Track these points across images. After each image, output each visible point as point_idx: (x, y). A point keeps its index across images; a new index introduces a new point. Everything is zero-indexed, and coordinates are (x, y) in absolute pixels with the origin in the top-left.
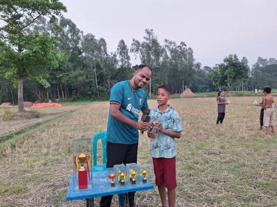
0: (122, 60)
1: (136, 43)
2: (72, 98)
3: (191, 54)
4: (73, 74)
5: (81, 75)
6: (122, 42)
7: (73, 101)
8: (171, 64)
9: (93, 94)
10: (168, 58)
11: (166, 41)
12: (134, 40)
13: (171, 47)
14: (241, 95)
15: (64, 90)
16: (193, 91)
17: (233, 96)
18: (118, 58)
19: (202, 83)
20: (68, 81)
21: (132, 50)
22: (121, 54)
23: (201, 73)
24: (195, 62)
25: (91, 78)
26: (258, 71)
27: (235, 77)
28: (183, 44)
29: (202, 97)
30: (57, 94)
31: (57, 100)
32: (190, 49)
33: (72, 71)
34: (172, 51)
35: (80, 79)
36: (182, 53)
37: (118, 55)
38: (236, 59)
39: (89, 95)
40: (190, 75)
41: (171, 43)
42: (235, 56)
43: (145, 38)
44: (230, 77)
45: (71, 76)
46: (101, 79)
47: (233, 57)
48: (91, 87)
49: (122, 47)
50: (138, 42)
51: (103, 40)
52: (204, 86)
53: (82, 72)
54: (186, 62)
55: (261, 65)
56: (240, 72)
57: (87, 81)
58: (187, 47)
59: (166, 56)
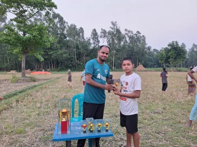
0: (94, 43)
1: (104, 32)
2: (59, 69)
3: (144, 40)
4: (60, 52)
5: (65, 53)
6: (95, 30)
7: (58, 71)
8: (129, 46)
9: (73, 66)
10: (127, 42)
11: (126, 30)
12: (102, 29)
13: (129, 35)
14: (180, 71)
15: (53, 63)
16: (145, 66)
17: (174, 71)
18: (92, 41)
19: (151, 61)
20: (56, 57)
21: (101, 37)
22: (93, 39)
23: (151, 54)
24: (147, 46)
25: (72, 55)
26: (193, 53)
27: (176, 57)
28: (138, 32)
29: (151, 71)
30: (48, 66)
31: (48, 70)
32: (143, 36)
33: (59, 50)
34: (130, 38)
35: (65, 55)
36: (137, 39)
37: (91, 40)
38: (177, 45)
39: (70, 67)
40: (143, 55)
41: (129, 32)
42: (176, 43)
43: (111, 28)
44: (172, 57)
45: (58, 53)
46: (79, 56)
47: (175, 43)
48: (71, 61)
49: (95, 33)
50: (104, 30)
51: (81, 29)
52: (153, 63)
53: (66, 51)
54: (140, 46)
55: (195, 50)
56: (180, 54)
57: (69, 57)
58: (141, 35)
59: (126, 41)
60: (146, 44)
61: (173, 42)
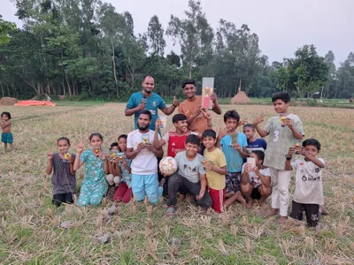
0: (154, 46)
1: (175, 22)
2: (82, 96)
3: (255, 44)
4: (81, 61)
5: (92, 64)
6: (155, 19)
7: (82, 100)
8: (226, 55)
9: (110, 91)
10: (223, 47)
11: (222, 22)
12: (172, 17)
13: (228, 31)
14: (313, 105)
15: (71, 84)
17: (303, 105)
18: (149, 42)
19: (268, 85)
20: (74, 71)
21: (169, 32)
22: (152, 36)
23: (266, 71)
24: (260, 55)
25: (107, 69)
26: (347, 72)
27: (309, 78)
28: (245, 27)
29: (260, 104)
30: (62, 88)
31: (62, 97)
32: (255, 35)
33: (81, 58)
34: (230, 38)
35: (90, 69)
36: (242, 41)
37: (149, 39)
38: (313, 52)
39: (104, 92)
40: (251, 73)
41: (228, 25)
42: (313, 49)
43: (187, 13)
44: (301, 78)
45: (77, 64)
46: (123, 71)
47: (309, 50)
48: (107, 81)
49: (155, 25)
50: (177, 20)
51: (128, 15)
52: (269, 89)
53: (94, 59)
54: (247, 54)
55: (352, 64)
56: (317, 72)
57: (101, 72)
58: (251, 33)
59: (221, 43)
60: (258, 51)
61: (306, 47)
